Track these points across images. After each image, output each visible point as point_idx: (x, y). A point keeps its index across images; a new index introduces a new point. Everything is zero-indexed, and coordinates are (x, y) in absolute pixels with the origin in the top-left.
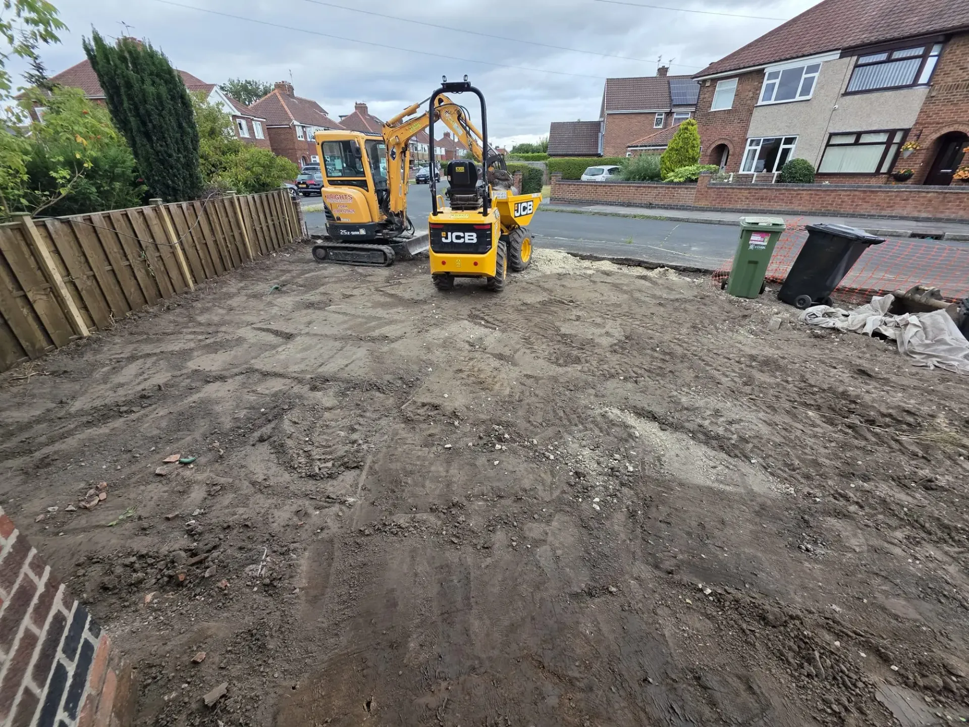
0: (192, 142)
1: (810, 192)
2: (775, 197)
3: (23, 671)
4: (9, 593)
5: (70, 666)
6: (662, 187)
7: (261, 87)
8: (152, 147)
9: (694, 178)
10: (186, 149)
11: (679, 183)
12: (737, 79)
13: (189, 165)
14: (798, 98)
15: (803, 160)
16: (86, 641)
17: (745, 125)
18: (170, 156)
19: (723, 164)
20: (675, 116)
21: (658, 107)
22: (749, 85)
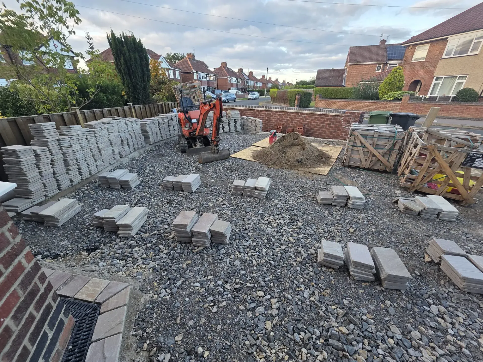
0: (147, 78)
1: (476, 107)
2: (452, 109)
3: (25, 336)
4: (24, 293)
5: (50, 333)
6: (379, 103)
7: (180, 56)
8: (131, 81)
9: (399, 98)
10: (144, 81)
11: (391, 101)
12: (430, 44)
13: (145, 89)
14: (469, 53)
15: (470, 89)
16: (61, 319)
17: (433, 69)
18: (138, 84)
19: (417, 90)
20: (388, 66)
21: (379, 61)
22: (437, 47)
